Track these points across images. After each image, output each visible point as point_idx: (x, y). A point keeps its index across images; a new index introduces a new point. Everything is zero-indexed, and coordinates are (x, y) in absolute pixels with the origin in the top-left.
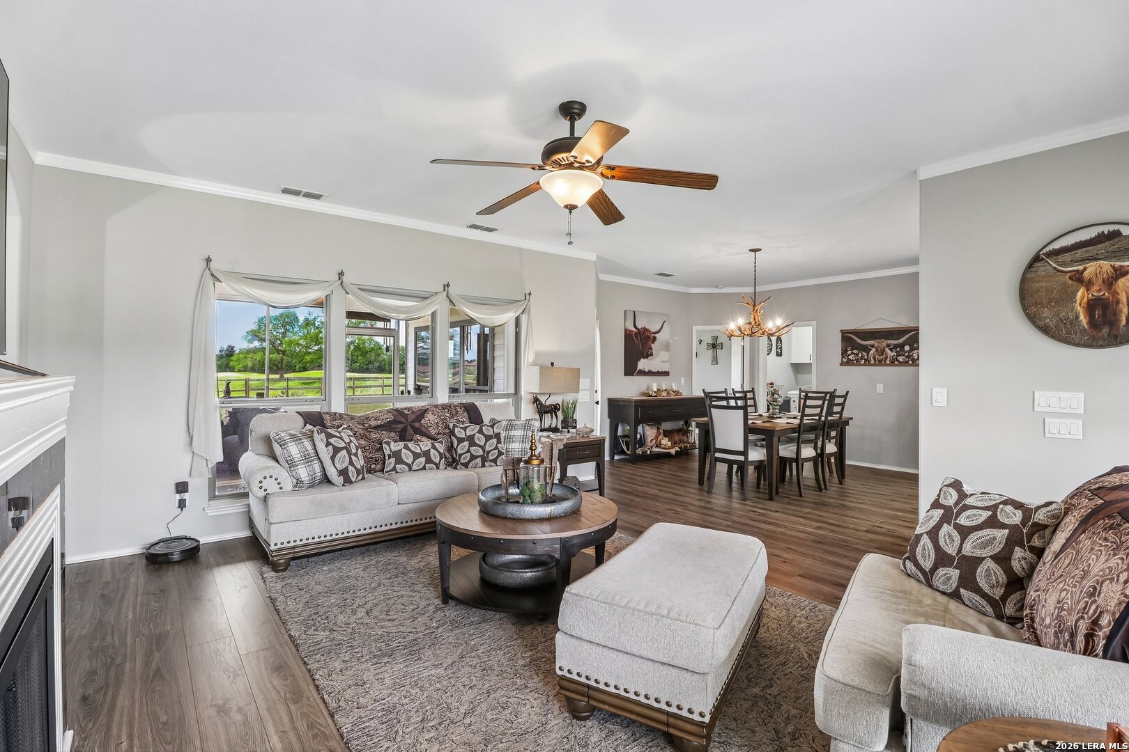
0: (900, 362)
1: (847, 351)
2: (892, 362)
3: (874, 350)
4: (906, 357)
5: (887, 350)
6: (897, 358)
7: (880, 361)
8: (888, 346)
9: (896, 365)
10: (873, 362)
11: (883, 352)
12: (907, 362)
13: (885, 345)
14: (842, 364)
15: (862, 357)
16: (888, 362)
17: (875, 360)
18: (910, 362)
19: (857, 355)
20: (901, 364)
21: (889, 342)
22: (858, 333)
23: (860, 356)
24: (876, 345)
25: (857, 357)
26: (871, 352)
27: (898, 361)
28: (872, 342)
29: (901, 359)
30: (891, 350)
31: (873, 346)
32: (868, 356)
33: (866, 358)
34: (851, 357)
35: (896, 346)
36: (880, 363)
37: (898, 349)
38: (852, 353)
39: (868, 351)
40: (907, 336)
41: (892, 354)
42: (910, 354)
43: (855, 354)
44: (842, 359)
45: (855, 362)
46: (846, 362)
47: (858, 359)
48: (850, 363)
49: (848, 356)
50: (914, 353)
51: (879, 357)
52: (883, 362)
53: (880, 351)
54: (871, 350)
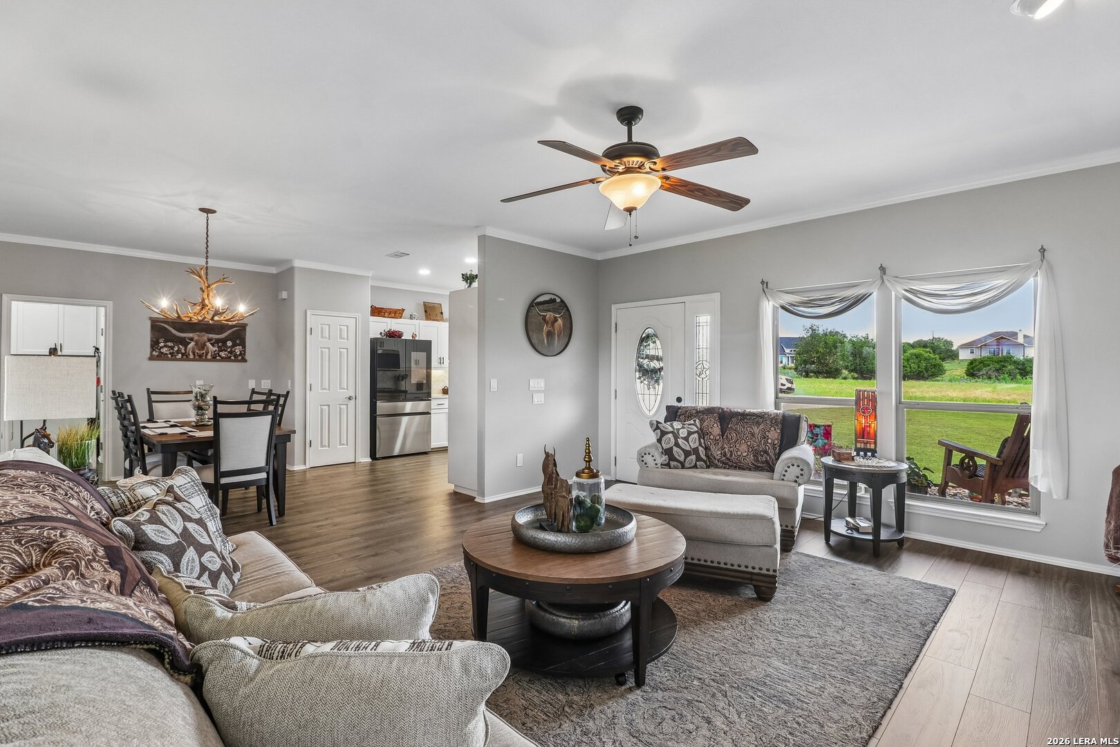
0: (222, 358)
1: (158, 343)
2: (213, 358)
3: (193, 344)
4: (229, 352)
5: (208, 344)
6: (218, 354)
7: (200, 356)
8: (209, 340)
9: (218, 361)
10: (191, 356)
11: (203, 346)
12: (230, 357)
13: (206, 339)
14: (152, 358)
15: (179, 351)
16: (209, 357)
17: (194, 355)
18: (233, 358)
19: (172, 348)
20: (223, 359)
21: (210, 336)
22: (173, 323)
23: (176, 349)
24: (196, 338)
25: (171, 351)
26: (190, 346)
27: (220, 356)
28: (191, 335)
29: (223, 354)
30: (213, 345)
31: (192, 339)
32: (185, 350)
33: (183, 351)
34: (164, 350)
35: (218, 341)
36: (200, 358)
37: (220, 344)
38: (165, 346)
39: (186, 344)
40: (229, 332)
41: (214, 349)
42: (233, 349)
43: (169, 347)
44: (151, 352)
45: (169, 356)
46: (158, 356)
47: (173, 353)
48: (162, 357)
49: (160, 349)
50: (238, 350)
51: (198, 352)
52: (204, 357)
53: (200, 345)
54: (190, 343)
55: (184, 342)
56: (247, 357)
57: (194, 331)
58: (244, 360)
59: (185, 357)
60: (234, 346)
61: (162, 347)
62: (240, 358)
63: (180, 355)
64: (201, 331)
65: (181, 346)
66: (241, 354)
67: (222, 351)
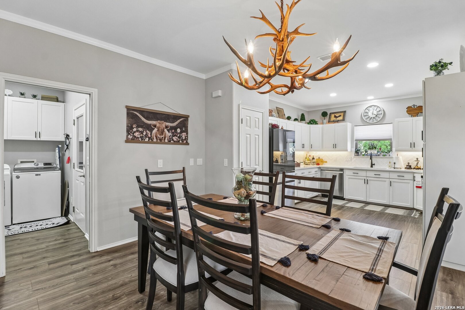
0: (175, 142)
1: (132, 128)
2: (169, 141)
3: (156, 129)
4: (178, 137)
5: (166, 130)
6: (172, 138)
7: (161, 140)
8: (166, 127)
9: (171, 144)
10: (155, 140)
11: (162, 132)
12: (179, 141)
13: (164, 126)
14: (127, 141)
15: (146, 135)
16: (166, 141)
17: (157, 139)
18: (181, 142)
19: (142, 133)
21: (167, 124)
22: (142, 112)
23: (145, 134)
24: (158, 125)
25: (142, 135)
26: (154, 131)
27: (173, 140)
28: (154, 122)
29: (175, 138)
30: (168, 131)
31: (155, 126)
32: (151, 134)
33: (149, 136)
34: (137, 134)
35: (172, 128)
36: (161, 141)
37: (173, 131)
38: (137, 131)
39: (151, 130)
40: (179, 121)
41: (170, 134)
42: (181, 135)
43: (140, 132)
44: (127, 136)
45: (140, 139)
46: (132, 139)
47: (143, 137)
48: (134, 140)
49: (133, 134)
50: (184, 135)
51: (160, 136)
52: (163, 141)
53: (160, 131)
54: (154, 129)
55: (150, 128)
56: (189, 141)
57: (157, 119)
58: (187, 144)
59: (150, 140)
60: (182, 132)
61: (135, 132)
62: (185, 142)
63: (147, 139)
64: (161, 119)
65: (148, 132)
66: (185, 139)
67: (174, 136)
